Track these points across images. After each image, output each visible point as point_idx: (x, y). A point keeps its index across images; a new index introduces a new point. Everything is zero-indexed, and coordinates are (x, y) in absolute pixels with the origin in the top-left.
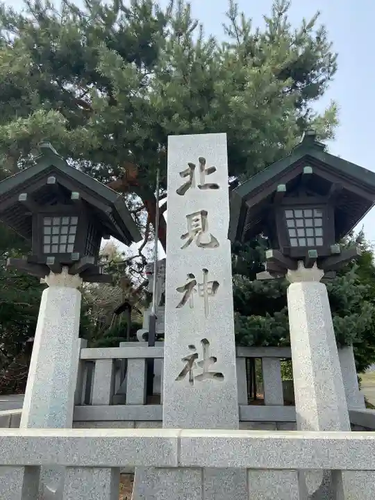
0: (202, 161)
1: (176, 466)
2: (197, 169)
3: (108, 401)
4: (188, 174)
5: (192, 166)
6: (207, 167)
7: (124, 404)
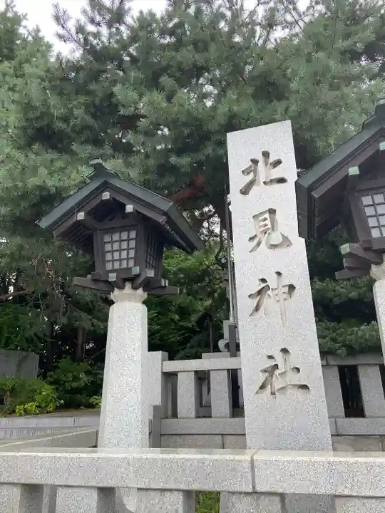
0: (266, 155)
1: (250, 491)
2: (261, 164)
3: (193, 414)
4: (251, 171)
5: (255, 162)
6: (272, 159)
7: (211, 417)
